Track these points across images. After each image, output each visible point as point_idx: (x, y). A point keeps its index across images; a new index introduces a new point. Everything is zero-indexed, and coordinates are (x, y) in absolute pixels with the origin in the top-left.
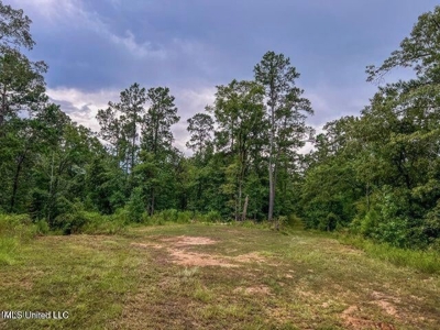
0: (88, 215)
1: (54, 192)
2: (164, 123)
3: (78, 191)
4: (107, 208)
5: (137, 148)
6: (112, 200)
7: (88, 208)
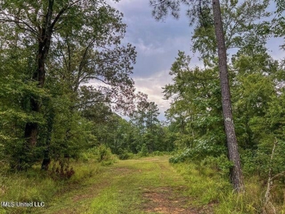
0: (129, 154)
1: (116, 146)
2: (155, 115)
3: (124, 145)
4: (136, 152)
5: (144, 127)
6: (137, 148)
7: (129, 152)
